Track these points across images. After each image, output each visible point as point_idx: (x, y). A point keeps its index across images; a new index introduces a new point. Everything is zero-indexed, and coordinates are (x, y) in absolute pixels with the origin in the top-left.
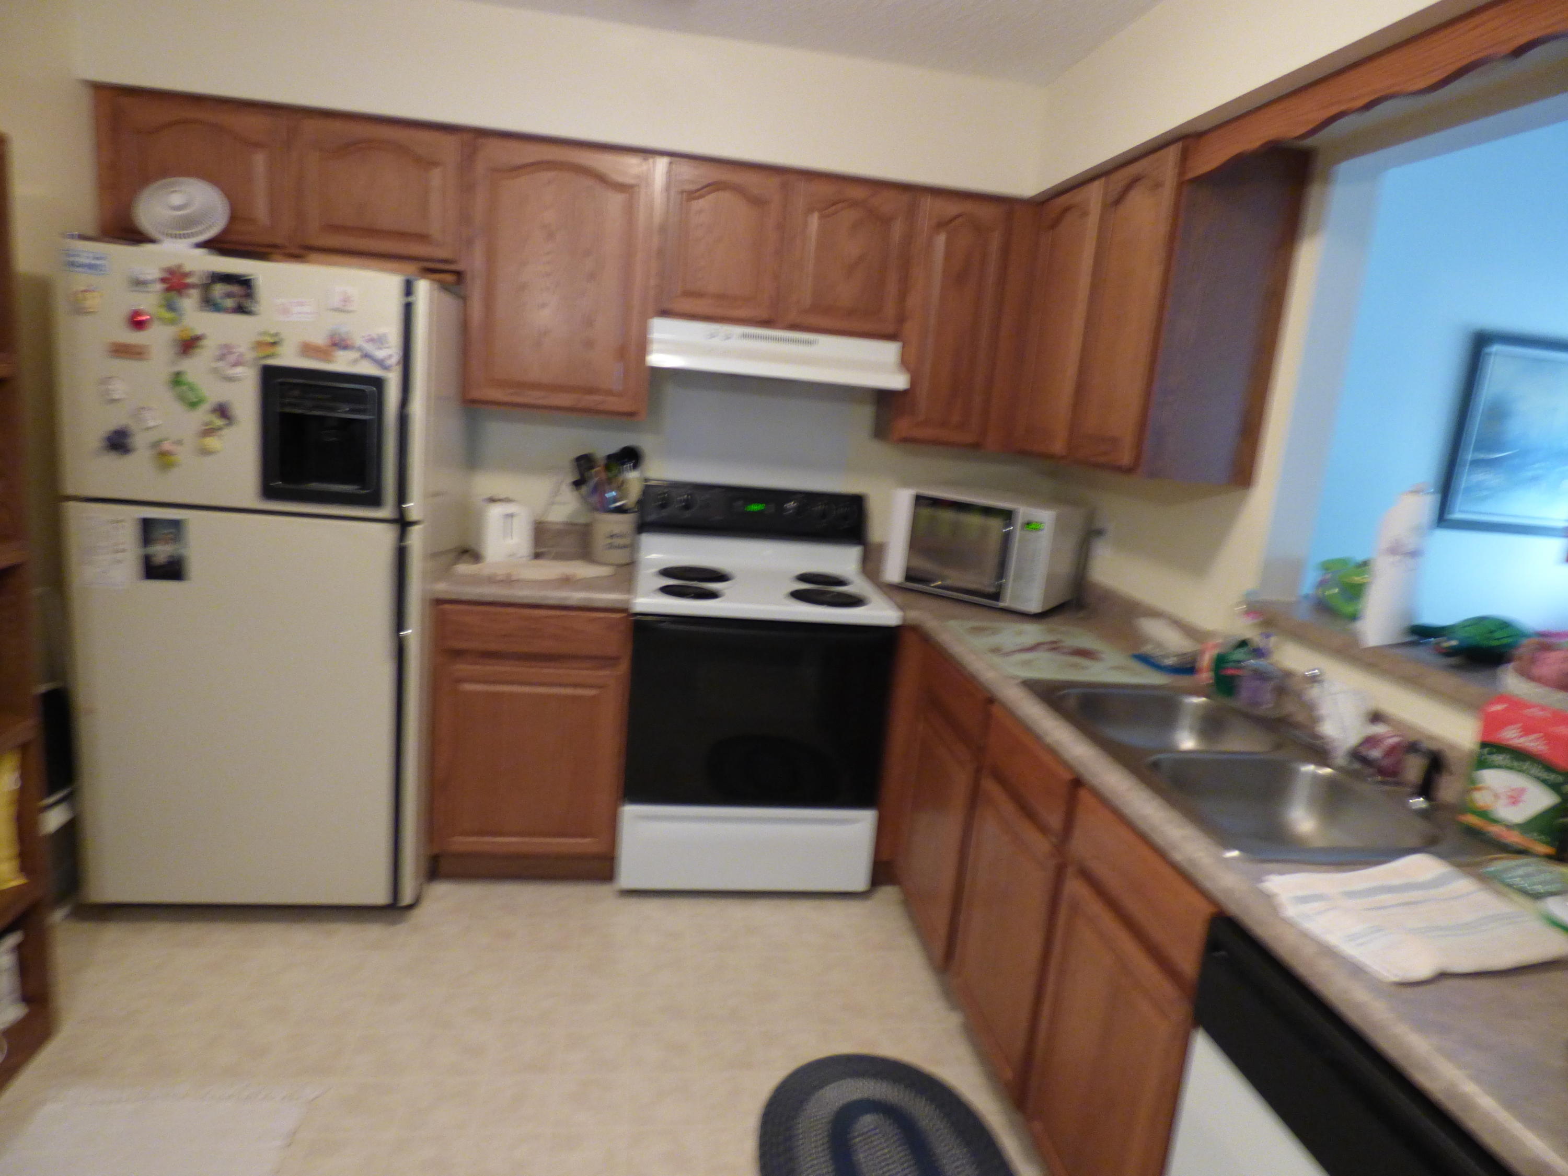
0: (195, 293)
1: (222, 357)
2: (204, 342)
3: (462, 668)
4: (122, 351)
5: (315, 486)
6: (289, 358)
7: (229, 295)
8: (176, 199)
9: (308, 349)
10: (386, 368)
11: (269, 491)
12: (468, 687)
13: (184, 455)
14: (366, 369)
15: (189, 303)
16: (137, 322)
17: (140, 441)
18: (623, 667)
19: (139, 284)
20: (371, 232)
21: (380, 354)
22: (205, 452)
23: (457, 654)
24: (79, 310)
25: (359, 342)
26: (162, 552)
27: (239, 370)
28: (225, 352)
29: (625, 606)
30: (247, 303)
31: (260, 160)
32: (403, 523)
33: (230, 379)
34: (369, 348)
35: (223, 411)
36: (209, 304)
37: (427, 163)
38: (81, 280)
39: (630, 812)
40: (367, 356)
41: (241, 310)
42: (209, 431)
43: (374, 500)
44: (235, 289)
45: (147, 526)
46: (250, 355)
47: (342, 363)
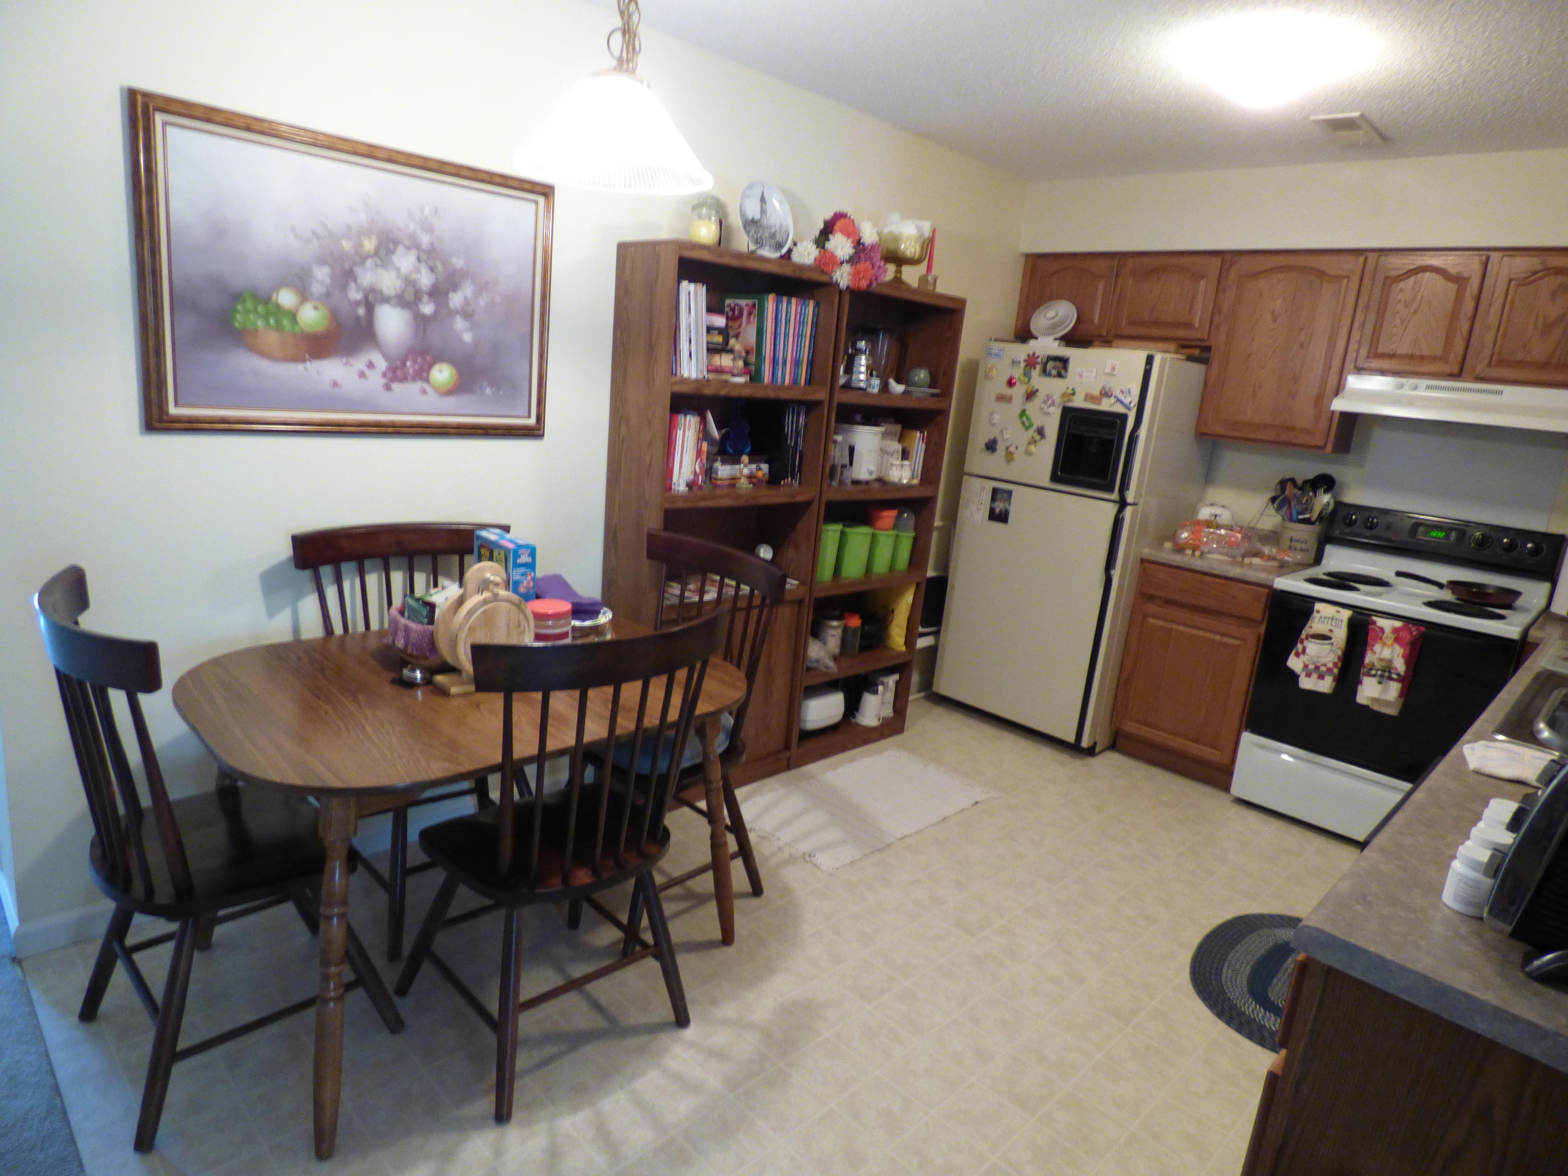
0: (1038, 367)
1: (1045, 402)
2: (1039, 394)
3: (1152, 608)
4: (1002, 398)
5: (1081, 478)
6: (1079, 402)
7: (1054, 368)
8: (1051, 314)
9: (1089, 397)
10: (1129, 409)
11: (1054, 478)
12: (1152, 621)
13: (1019, 455)
14: (1119, 409)
15: (1036, 373)
16: (1011, 383)
17: (1001, 446)
18: (1262, 629)
19: (1014, 363)
20: (1156, 323)
21: (1127, 401)
22: (1028, 453)
23: (1150, 598)
24: (987, 377)
25: (1117, 392)
26: (999, 506)
27: (1052, 409)
28: (1048, 398)
29: (1269, 583)
30: (1063, 372)
31: (1101, 286)
32: (1122, 504)
33: (1048, 414)
34: (1121, 397)
35: (1041, 432)
36: (1045, 372)
37: (1197, 277)
38: (991, 362)
39: (1248, 738)
40: (1119, 401)
41: (1060, 375)
42: (1033, 442)
43: (1110, 489)
44: (1058, 364)
45: (995, 491)
46: (1058, 400)
47: (1106, 405)
